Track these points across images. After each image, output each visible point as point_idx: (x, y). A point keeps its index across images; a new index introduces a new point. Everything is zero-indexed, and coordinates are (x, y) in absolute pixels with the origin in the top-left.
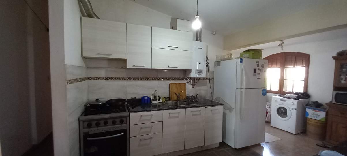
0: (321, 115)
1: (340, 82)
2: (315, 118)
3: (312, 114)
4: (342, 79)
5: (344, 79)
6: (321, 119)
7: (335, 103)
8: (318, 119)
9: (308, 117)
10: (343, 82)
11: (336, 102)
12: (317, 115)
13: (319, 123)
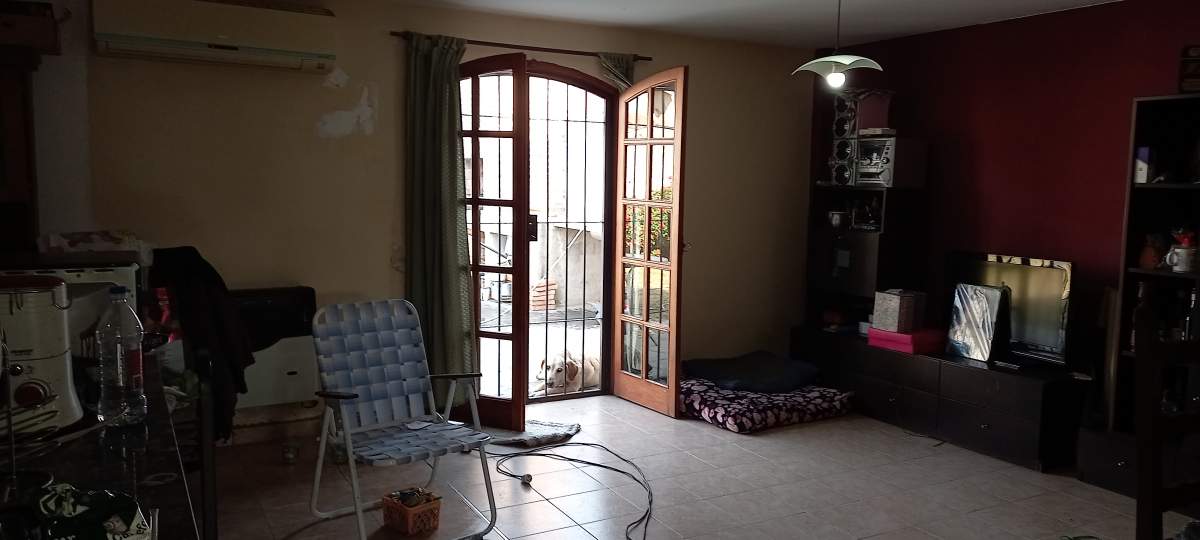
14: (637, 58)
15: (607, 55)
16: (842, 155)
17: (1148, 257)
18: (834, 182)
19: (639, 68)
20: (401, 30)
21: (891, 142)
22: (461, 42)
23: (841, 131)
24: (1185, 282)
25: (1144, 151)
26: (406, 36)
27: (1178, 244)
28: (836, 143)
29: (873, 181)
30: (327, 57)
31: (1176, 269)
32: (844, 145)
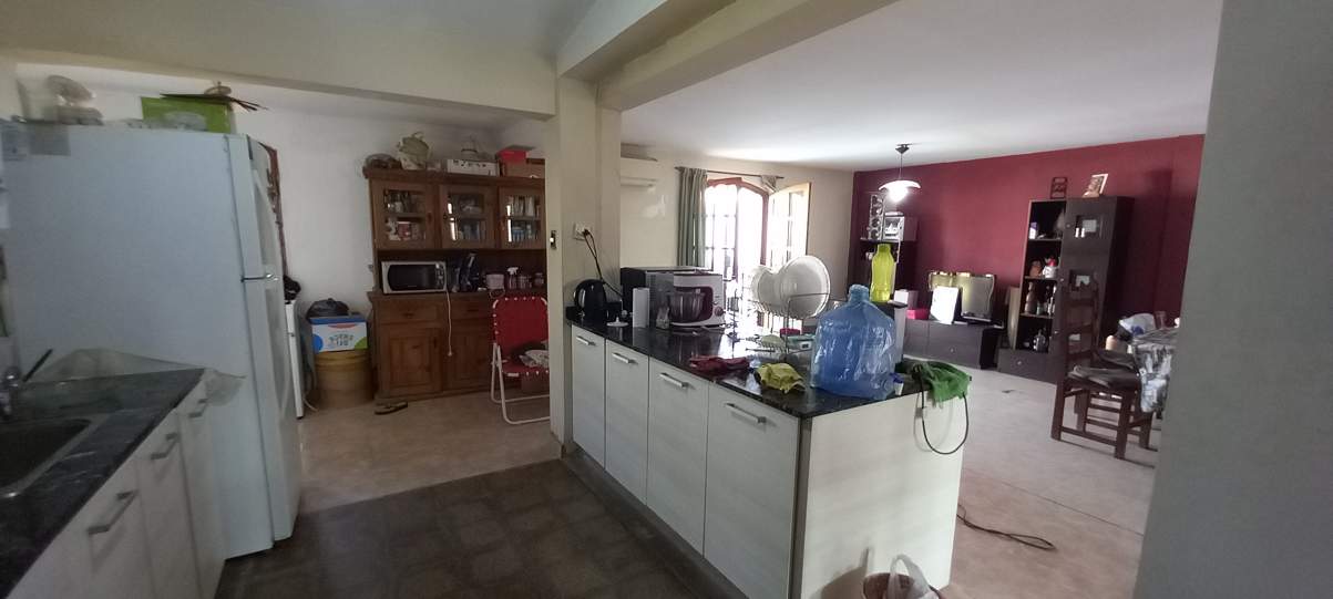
0: (358, 333)
1: (387, 236)
2: (344, 348)
3: (332, 339)
4: (390, 230)
5: (394, 231)
6: (358, 344)
7: (390, 291)
8: (351, 346)
9: (322, 350)
10: (393, 237)
11: (393, 289)
12: (346, 336)
13: (356, 357)
14: (778, 177)
15: (767, 177)
16: (875, 225)
17: (1034, 273)
18: (870, 238)
19: (778, 182)
20: (678, 166)
21: (902, 219)
22: (705, 171)
23: (874, 213)
24: (1051, 283)
25: (1034, 224)
26: (682, 170)
27: (1048, 265)
28: (871, 219)
29: (893, 238)
30: (653, 180)
31: (1047, 277)
32: (876, 221)
